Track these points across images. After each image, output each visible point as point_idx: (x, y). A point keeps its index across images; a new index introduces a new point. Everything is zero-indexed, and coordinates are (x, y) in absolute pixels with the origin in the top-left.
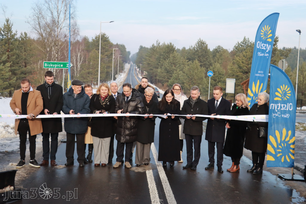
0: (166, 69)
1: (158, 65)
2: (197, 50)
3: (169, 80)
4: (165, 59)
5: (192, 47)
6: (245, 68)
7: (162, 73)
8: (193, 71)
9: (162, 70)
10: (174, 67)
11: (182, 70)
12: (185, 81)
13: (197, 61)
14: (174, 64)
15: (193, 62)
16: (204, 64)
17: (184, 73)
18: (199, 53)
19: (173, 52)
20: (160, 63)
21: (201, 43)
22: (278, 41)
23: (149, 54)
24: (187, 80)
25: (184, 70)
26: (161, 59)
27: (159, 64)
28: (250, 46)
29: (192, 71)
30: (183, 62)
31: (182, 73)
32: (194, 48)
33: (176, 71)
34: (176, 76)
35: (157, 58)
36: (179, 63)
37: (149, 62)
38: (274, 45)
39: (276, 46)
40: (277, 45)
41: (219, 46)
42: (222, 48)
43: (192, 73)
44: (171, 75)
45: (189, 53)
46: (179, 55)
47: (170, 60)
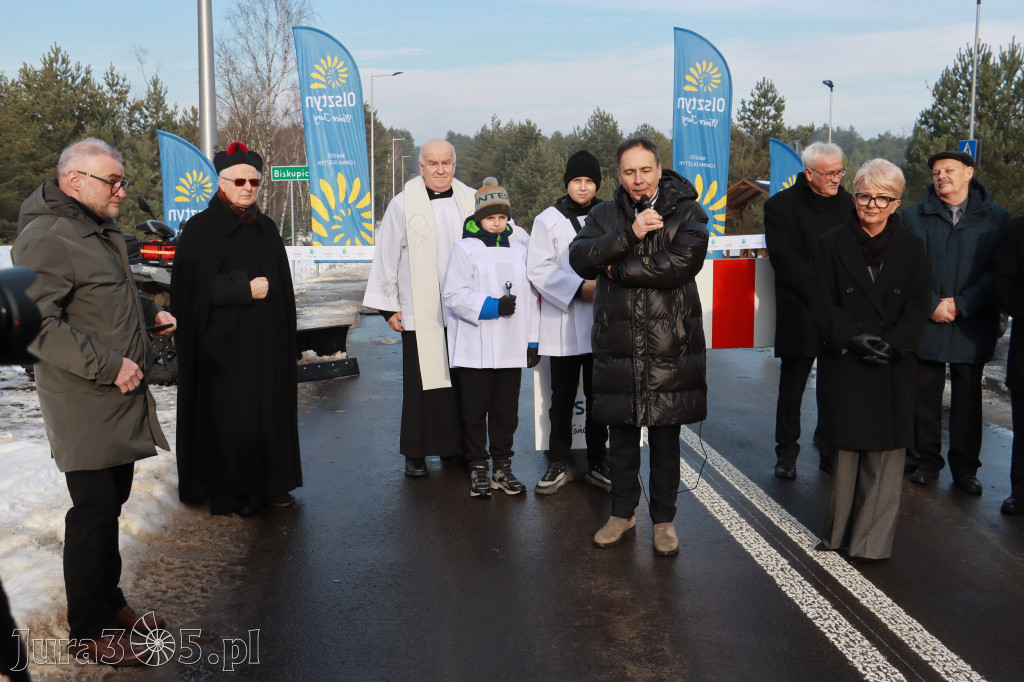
0: (520, 185)
2: (593, 136)
3: (529, 211)
4: (514, 161)
5: (578, 129)
9: (510, 186)
10: (539, 180)
14: (538, 170)
16: (610, 171)
18: (598, 142)
19: (537, 142)
20: (504, 170)
21: (602, 118)
22: (783, 108)
23: (474, 149)
26: (508, 162)
27: (502, 172)
32: (585, 132)
33: (546, 187)
35: (497, 159)
37: (476, 170)
38: (775, 118)
39: (779, 121)
40: (782, 116)
41: (645, 126)
42: (652, 129)
44: (533, 198)
45: (573, 145)
46: (550, 150)
47: (528, 162)
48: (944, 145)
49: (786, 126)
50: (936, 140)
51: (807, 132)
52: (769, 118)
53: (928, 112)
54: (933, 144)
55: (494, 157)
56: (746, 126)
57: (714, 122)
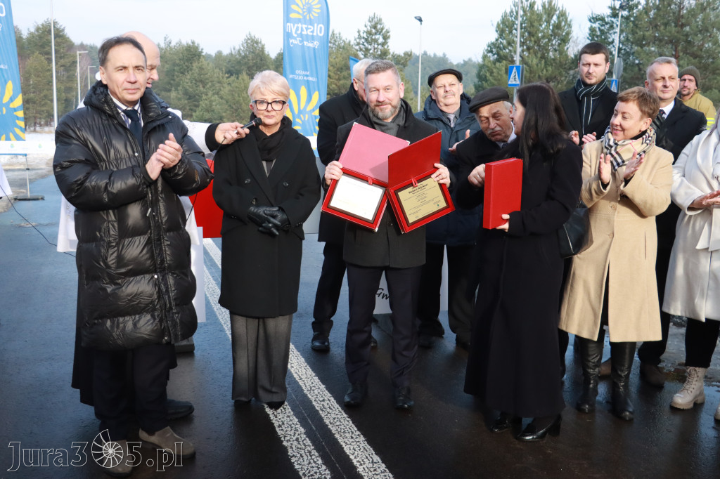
0: (186, 93)
1: (170, 83)
2: (245, 54)
3: (194, 114)
4: (182, 73)
5: (234, 49)
6: (334, 86)
7: (179, 99)
8: (238, 94)
9: (178, 93)
10: (202, 89)
11: (218, 94)
12: (224, 114)
13: (245, 76)
14: (201, 81)
15: (238, 78)
17: (222, 98)
18: (249, 60)
19: (199, 60)
20: (174, 80)
21: (253, 41)
22: (389, 37)
24: (228, 112)
25: (222, 93)
27: (172, 82)
28: (344, 48)
29: (236, 95)
30: (218, 77)
31: (217, 98)
32: (239, 51)
33: (207, 95)
34: (206, 105)
36: (210, 80)
38: (383, 44)
39: (386, 47)
40: (389, 44)
43: (237, 98)
44: (196, 103)
45: (229, 62)
46: (211, 65)
47: (192, 74)
48: (504, 69)
49: (391, 51)
50: (498, 64)
51: (407, 57)
52: (378, 45)
53: (493, 44)
54: (496, 68)
55: (165, 70)
56: (361, 50)
57: (316, 44)
